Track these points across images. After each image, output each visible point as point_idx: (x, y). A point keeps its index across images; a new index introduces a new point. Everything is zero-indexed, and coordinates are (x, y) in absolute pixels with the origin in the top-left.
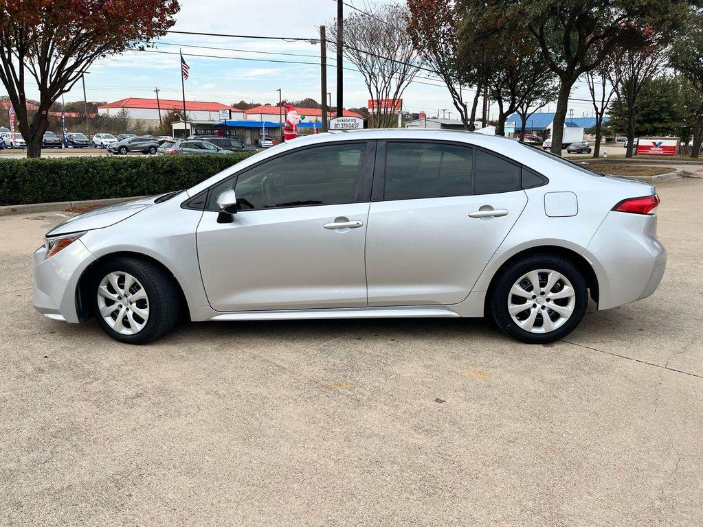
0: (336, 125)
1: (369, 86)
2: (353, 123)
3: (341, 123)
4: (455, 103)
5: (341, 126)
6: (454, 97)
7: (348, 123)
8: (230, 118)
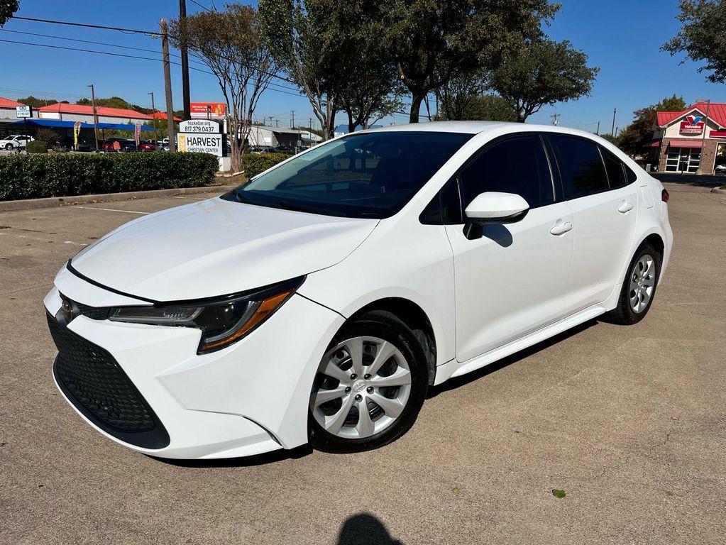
0: (186, 128)
1: (224, 88)
2: (207, 126)
3: (192, 126)
4: (315, 111)
5: (193, 129)
6: (314, 106)
7: (201, 126)
8: (31, 116)
